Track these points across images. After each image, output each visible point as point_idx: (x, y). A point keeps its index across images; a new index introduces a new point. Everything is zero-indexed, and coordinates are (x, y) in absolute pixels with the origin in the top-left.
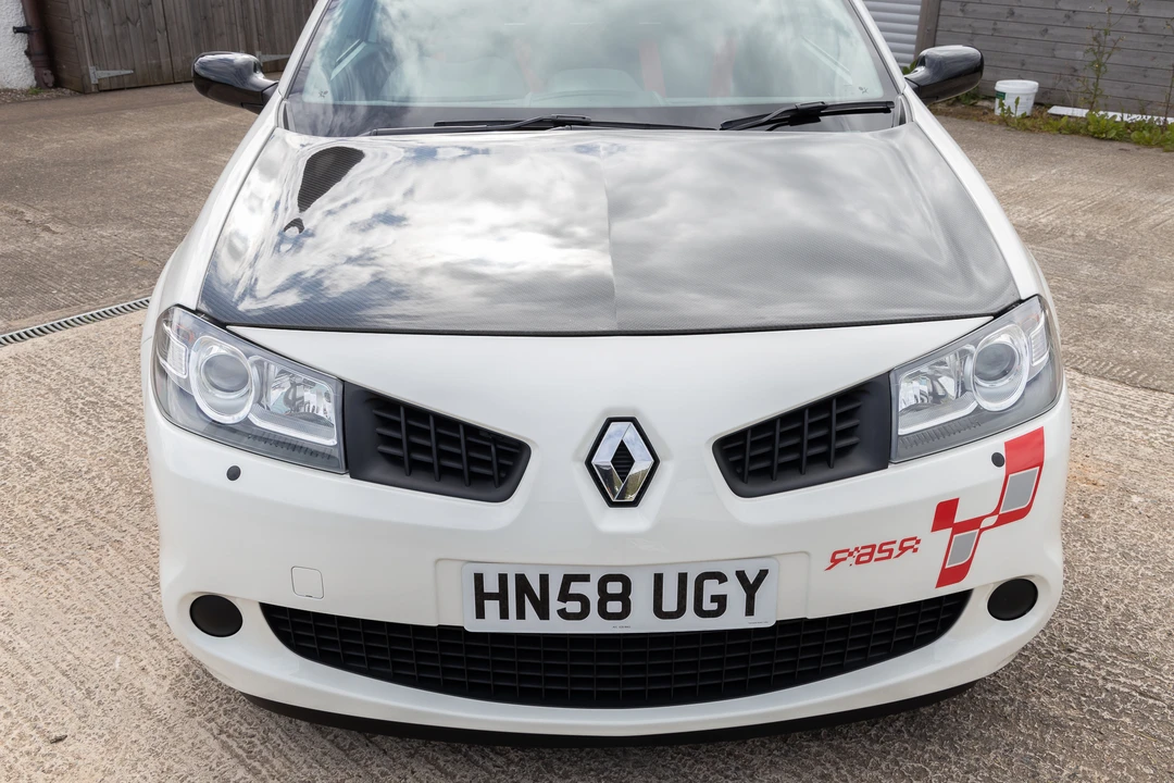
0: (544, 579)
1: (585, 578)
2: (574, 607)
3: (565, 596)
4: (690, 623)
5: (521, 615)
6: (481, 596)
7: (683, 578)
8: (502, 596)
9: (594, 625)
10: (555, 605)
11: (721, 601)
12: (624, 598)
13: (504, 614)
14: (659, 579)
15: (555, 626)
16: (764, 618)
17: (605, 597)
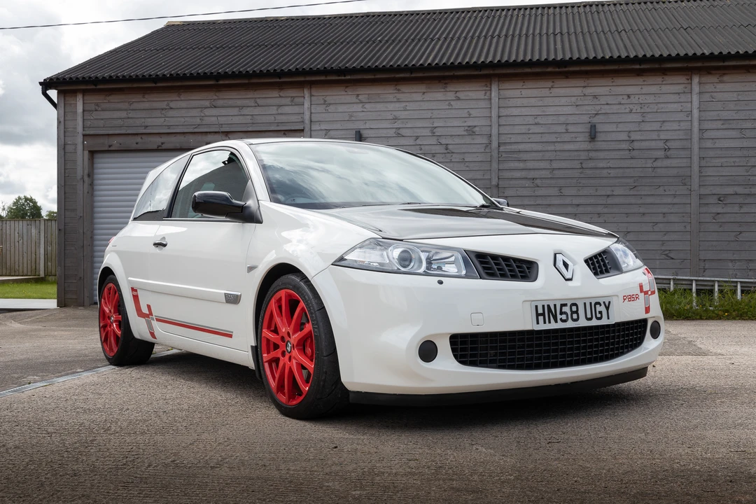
0: (555, 305)
1: (565, 305)
2: (564, 317)
3: (561, 313)
4: (594, 322)
5: (550, 322)
6: (538, 315)
7: (591, 303)
8: (543, 314)
9: (570, 324)
10: (559, 317)
11: (600, 312)
12: (577, 312)
13: (545, 323)
14: (585, 304)
15: (560, 325)
16: (612, 321)
17: (572, 313)
